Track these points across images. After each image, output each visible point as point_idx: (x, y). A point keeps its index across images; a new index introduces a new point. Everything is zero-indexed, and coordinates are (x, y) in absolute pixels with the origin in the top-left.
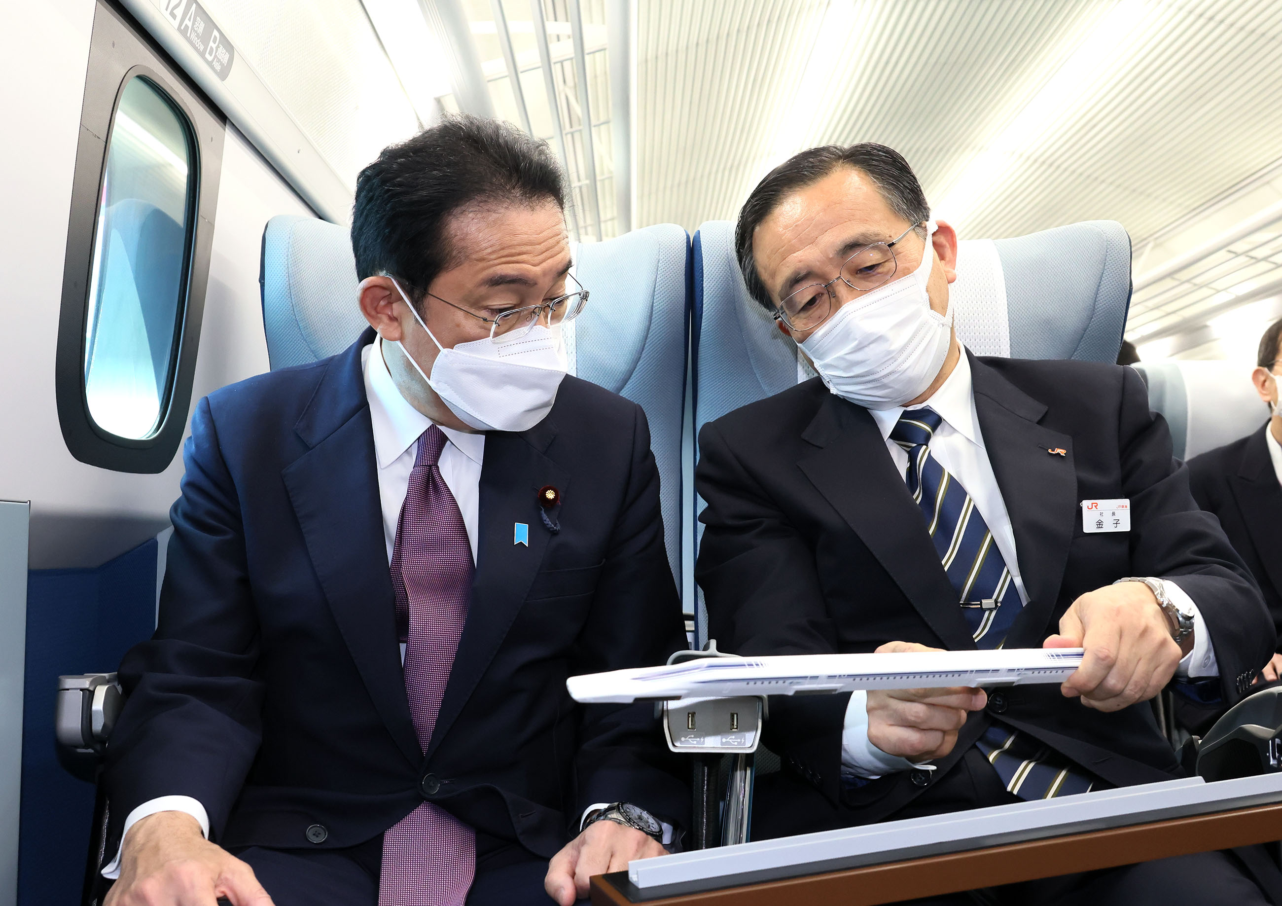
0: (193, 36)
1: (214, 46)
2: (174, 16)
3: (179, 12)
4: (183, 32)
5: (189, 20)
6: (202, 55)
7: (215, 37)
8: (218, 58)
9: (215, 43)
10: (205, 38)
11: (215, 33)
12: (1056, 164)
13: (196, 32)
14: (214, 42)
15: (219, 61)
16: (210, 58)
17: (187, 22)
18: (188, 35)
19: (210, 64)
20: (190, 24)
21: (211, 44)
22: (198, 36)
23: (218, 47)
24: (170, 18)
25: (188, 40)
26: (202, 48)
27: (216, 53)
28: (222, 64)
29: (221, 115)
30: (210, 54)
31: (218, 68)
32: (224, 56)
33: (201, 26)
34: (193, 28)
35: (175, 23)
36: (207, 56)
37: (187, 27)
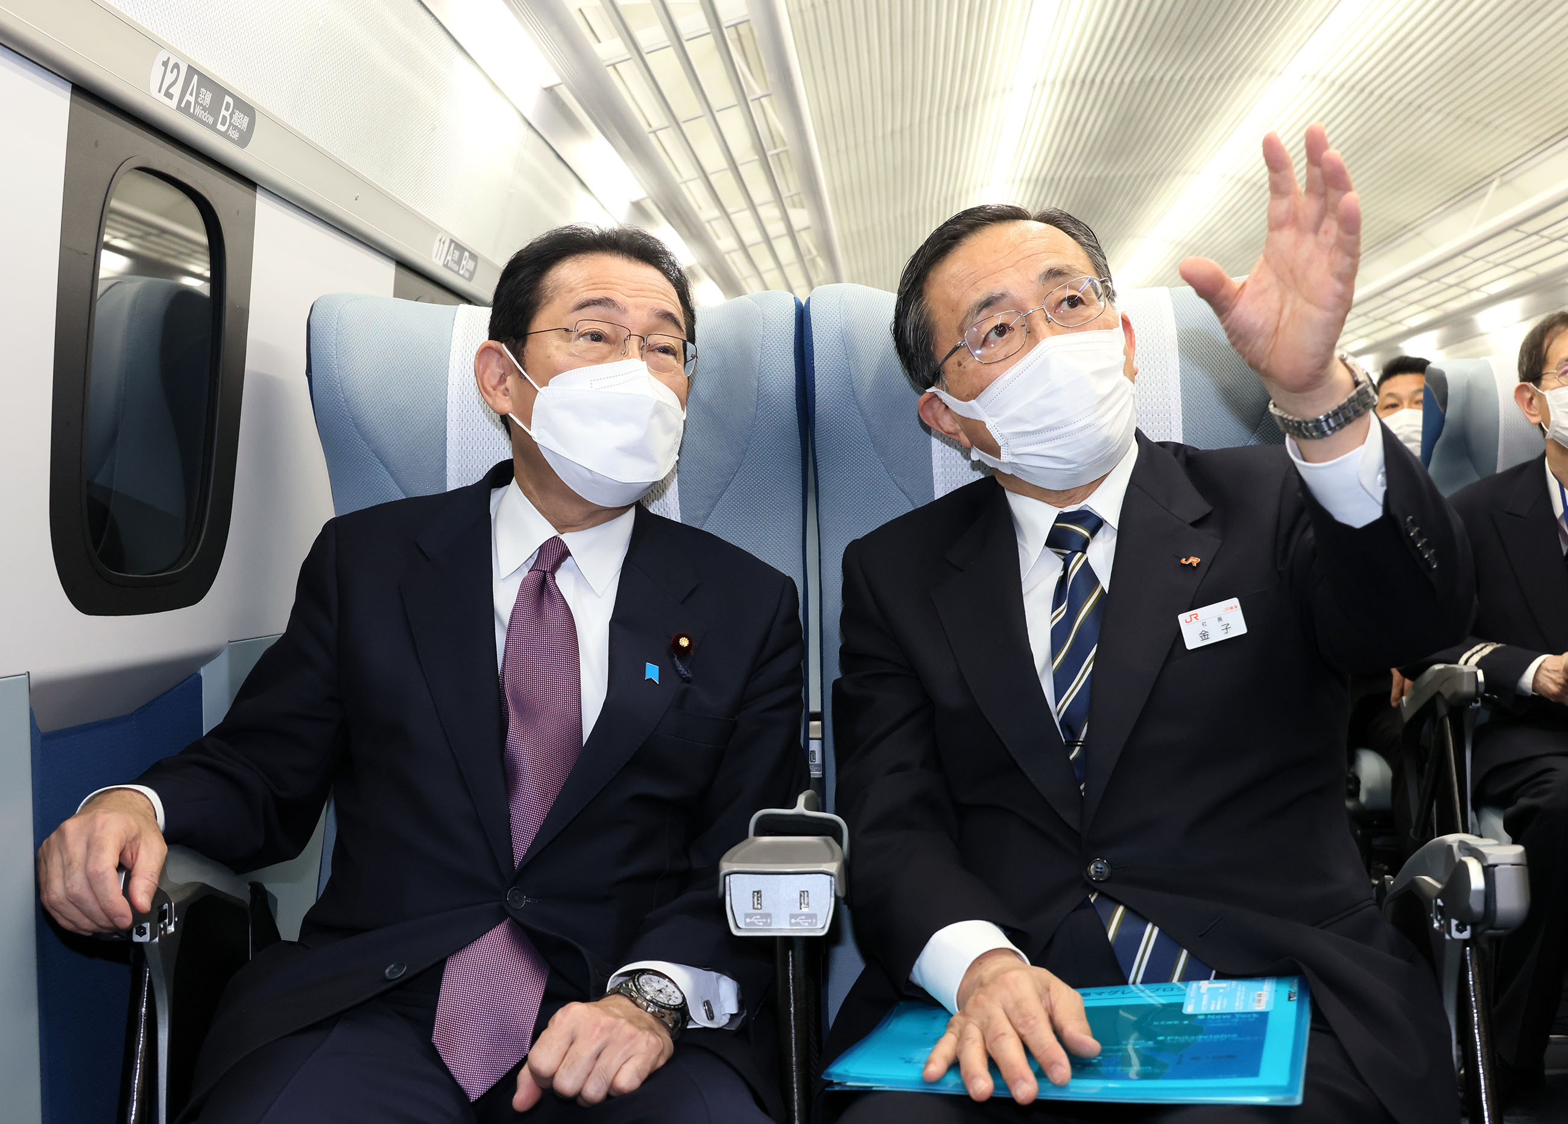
0: (199, 111)
1: (227, 114)
2: (169, 95)
3: (176, 91)
4: (184, 109)
5: (191, 94)
6: (213, 127)
7: (228, 104)
8: (234, 126)
9: (228, 111)
10: (214, 109)
11: (228, 99)
12: (1368, 90)
13: (201, 105)
14: (227, 109)
15: (235, 128)
16: (223, 129)
17: (188, 97)
18: (192, 111)
19: (224, 135)
20: (192, 99)
21: (223, 112)
22: (204, 109)
23: (231, 116)
24: (166, 100)
25: (193, 116)
26: (211, 120)
27: (231, 119)
28: (240, 131)
29: (248, 182)
30: (223, 123)
31: (235, 135)
32: (241, 121)
33: (207, 97)
34: (196, 102)
35: (173, 103)
36: (219, 127)
37: (188, 103)
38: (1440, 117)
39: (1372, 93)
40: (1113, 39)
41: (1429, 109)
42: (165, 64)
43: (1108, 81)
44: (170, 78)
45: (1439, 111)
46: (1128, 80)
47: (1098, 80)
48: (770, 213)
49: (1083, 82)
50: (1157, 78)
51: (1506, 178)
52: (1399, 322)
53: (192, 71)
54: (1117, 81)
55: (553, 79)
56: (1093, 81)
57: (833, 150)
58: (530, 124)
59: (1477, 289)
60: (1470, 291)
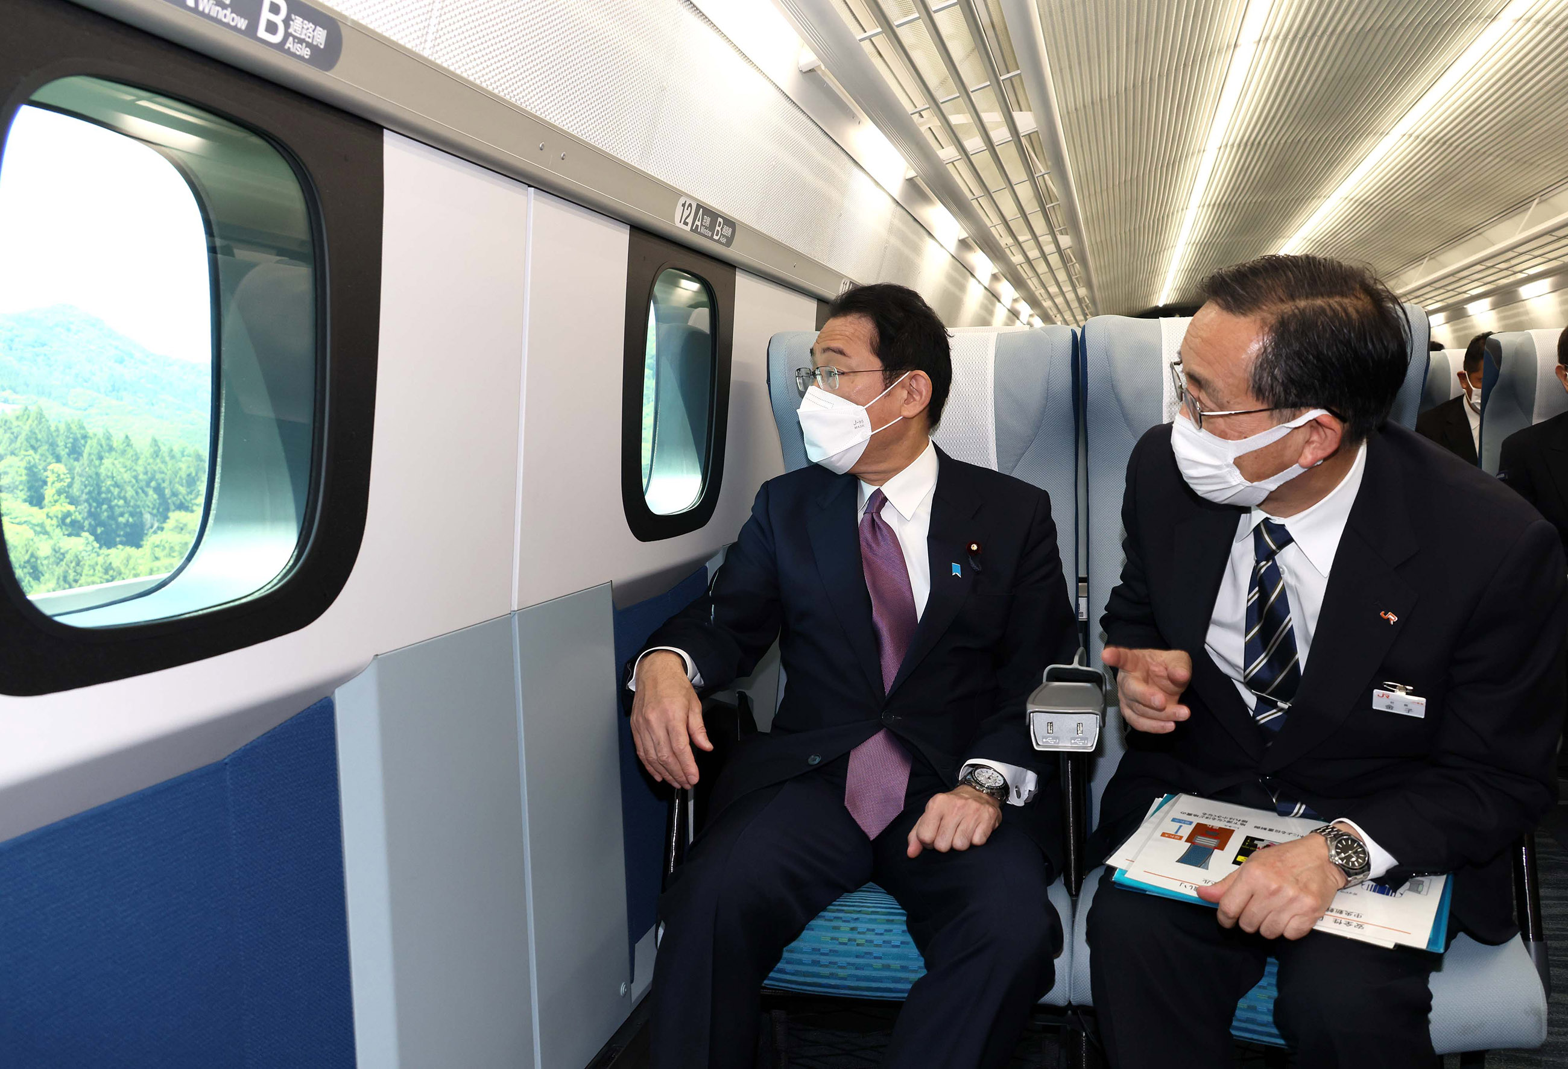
0: (703, 230)
1: (719, 229)
2: (686, 224)
3: (690, 220)
4: (695, 230)
5: (699, 221)
6: (711, 238)
7: (720, 222)
10: (712, 227)
11: (720, 220)
13: (704, 226)
14: (719, 226)
15: (724, 236)
16: (717, 238)
17: (697, 223)
18: (699, 231)
19: (718, 241)
20: (699, 223)
21: (717, 228)
22: (706, 228)
23: (722, 229)
24: (684, 227)
25: (700, 234)
26: (710, 234)
27: (721, 231)
28: (727, 237)
29: (731, 266)
30: (717, 235)
31: (724, 240)
32: (728, 231)
33: (708, 220)
34: (702, 224)
35: (688, 228)
36: (715, 237)
37: (697, 226)
38: (1498, 160)
39: (1451, 144)
40: (1273, 118)
41: (1491, 154)
42: (684, 205)
43: (1269, 142)
44: (686, 213)
45: (1498, 156)
46: (1283, 142)
47: (1263, 143)
48: (1046, 239)
49: (1253, 144)
50: (1303, 140)
51: (1544, 198)
52: (1465, 292)
53: (699, 206)
54: (1275, 143)
55: (912, 174)
56: (1259, 143)
57: (1086, 194)
58: (897, 202)
59: (1521, 272)
60: (1515, 273)
